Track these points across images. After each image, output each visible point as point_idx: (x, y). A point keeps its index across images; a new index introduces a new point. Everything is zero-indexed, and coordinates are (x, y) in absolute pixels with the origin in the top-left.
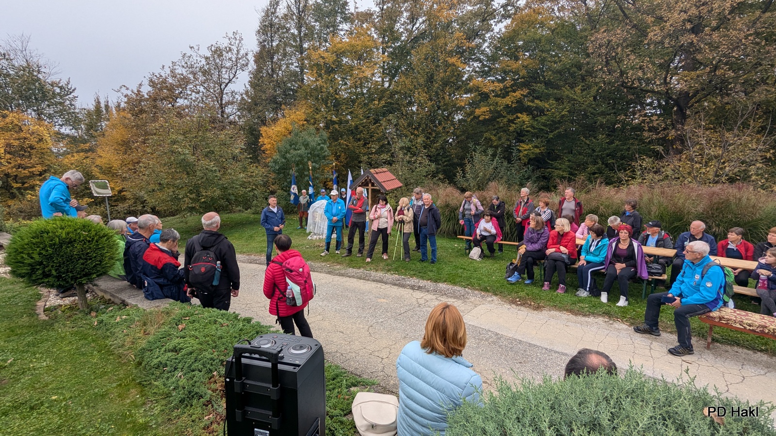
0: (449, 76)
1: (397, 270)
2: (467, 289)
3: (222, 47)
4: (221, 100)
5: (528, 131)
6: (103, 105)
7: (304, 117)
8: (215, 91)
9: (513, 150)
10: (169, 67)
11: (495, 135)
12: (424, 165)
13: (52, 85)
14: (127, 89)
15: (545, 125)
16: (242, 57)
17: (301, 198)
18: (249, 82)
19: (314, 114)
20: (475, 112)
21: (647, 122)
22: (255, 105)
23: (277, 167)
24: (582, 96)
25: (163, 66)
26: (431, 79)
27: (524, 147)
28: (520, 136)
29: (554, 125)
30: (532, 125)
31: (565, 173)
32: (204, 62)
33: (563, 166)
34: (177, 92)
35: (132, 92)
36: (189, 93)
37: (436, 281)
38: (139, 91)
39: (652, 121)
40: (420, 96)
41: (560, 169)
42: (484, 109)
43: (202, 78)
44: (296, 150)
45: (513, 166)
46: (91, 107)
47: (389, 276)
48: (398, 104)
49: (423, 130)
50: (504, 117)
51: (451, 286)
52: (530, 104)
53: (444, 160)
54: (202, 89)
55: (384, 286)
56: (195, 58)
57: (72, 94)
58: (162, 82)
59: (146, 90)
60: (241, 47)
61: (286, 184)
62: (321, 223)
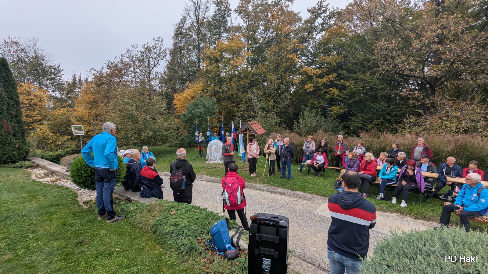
0: (289, 65)
1: (268, 183)
2: (313, 195)
3: (151, 45)
4: (149, 77)
5: (337, 99)
6: (77, 79)
7: (201, 89)
8: (146, 72)
9: (328, 110)
10: (119, 58)
11: (316, 101)
12: (274, 118)
13: (50, 68)
14: (95, 70)
15: (347, 95)
16: (163, 52)
18: (166, 66)
19: (207, 87)
20: (304, 87)
21: (412, 95)
22: (170, 80)
23: (186, 119)
24: (370, 78)
25: (116, 57)
26: (277, 67)
27: (334, 108)
28: (332, 102)
29: (352, 95)
30: (339, 95)
31: (359, 124)
32: (140, 54)
33: (358, 120)
34: (123, 72)
35: (97, 72)
36: (131, 73)
37: (293, 190)
38: (101, 72)
39: (415, 94)
40: (271, 77)
41: (356, 122)
42: (310, 85)
43: (138, 64)
44: (198, 109)
45: (327, 120)
46: (70, 80)
47: (263, 186)
48: (257, 81)
49: (273, 97)
50: (322, 90)
51: (303, 193)
52: (338, 82)
53: (285, 115)
54: (138, 70)
55: (263, 193)
56: (135, 52)
57: (61, 73)
58: (115, 66)
59: (106, 71)
60: (162, 46)
61: (191, 129)
62: (215, 153)
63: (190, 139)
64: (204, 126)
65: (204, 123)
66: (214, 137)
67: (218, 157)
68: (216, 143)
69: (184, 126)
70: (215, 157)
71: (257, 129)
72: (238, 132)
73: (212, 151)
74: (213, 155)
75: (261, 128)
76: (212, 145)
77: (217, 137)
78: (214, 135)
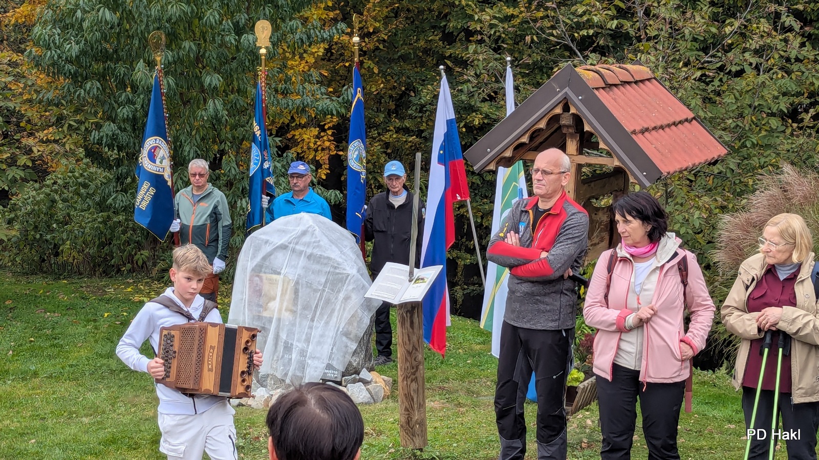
17: (183, 199)
23: (73, 49)
61: (109, 128)
62: (294, 325)
63: (102, 206)
64: (215, 106)
65: (212, 79)
66: (288, 196)
67: (318, 355)
68: (308, 244)
69: (57, 105)
70: (294, 356)
71: (647, 130)
72: (491, 152)
73: (269, 304)
74: (277, 338)
75: (686, 120)
76: (269, 255)
77: (315, 196)
78: (295, 181)
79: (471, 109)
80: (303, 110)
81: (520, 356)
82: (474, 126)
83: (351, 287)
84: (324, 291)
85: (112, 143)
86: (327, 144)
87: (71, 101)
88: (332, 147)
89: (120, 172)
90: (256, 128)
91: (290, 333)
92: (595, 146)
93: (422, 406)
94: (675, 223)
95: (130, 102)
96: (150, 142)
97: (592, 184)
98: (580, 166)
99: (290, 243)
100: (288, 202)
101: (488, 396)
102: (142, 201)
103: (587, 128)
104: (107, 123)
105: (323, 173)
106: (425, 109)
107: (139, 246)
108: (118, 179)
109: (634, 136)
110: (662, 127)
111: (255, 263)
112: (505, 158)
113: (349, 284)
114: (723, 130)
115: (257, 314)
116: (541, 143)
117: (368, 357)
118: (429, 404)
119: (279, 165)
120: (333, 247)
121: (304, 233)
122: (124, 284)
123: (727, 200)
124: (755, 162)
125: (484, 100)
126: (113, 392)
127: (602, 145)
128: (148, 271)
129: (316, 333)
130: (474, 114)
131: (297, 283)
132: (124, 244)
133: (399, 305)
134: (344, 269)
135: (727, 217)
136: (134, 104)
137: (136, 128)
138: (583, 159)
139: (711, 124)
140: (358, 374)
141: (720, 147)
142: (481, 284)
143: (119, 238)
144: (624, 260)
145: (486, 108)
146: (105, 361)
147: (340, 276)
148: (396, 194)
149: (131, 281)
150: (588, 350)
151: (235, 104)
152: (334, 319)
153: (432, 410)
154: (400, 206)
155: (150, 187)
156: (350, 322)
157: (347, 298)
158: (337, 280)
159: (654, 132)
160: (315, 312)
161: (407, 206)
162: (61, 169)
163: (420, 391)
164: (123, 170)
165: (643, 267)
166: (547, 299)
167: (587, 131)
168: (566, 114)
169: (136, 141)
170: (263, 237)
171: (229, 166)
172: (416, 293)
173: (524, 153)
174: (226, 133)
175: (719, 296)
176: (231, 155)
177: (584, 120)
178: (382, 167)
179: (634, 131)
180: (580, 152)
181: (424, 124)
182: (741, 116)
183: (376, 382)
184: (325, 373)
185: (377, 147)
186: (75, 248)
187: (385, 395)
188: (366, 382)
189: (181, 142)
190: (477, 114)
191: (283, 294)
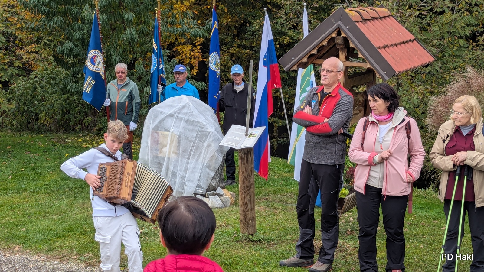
61: (68, 45)
62: (177, 161)
65: (129, 16)
66: (174, 85)
67: (192, 179)
68: (186, 114)
69: (37, 31)
70: (177, 180)
71: (387, 46)
72: (294, 59)
73: (163, 149)
74: (168, 169)
75: (410, 40)
76: (163, 120)
77: (190, 85)
78: (178, 76)
79: (283, 34)
80: (183, 34)
81: (312, 180)
82: (284, 44)
83: (211, 139)
84: (195, 141)
85: (70, 53)
86: (197, 54)
87: (45, 28)
88: (200, 56)
89: (74, 70)
90: (155, 45)
91: (175, 166)
92: (356, 56)
93: (253, 209)
94: (403, 102)
95: (80, 29)
96: (92, 53)
97: (354, 79)
98: (347, 68)
99: (175, 113)
100: (174, 88)
101: (293, 203)
102: (87, 88)
103: (351, 45)
104: (67, 42)
105: (195, 72)
106: (255, 34)
107: (86, 115)
108: (73, 75)
109: (379, 50)
110: (396, 45)
111: (154, 125)
112: (302, 63)
113: (210, 138)
114: (432, 47)
115: (156, 155)
116: (324, 54)
117: (221, 181)
118: (257, 208)
119: (168, 67)
120: (201, 115)
121: (184, 107)
122: (77, 137)
123: (434, 88)
124: (450, 65)
125: (290, 29)
126: (71, 201)
127: (360, 56)
128: (91, 129)
129: (190, 166)
130: (284, 37)
131: (179, 137)
132: (76, 113)
133: (240, 150)
134: (207, 129)
135: (433, 98)
136: (83, 30)
137: (84, 44)
138: (349, 64)
139: (424, 43)
140: (216, 191)
141: (430, 56)
142: (288, 138)
143: (74, 110)
144: (373, 123)
145: (291, 33)
146: (66, 182)
147: (205, 133)
148: (238, 84)
149: (81, 135)
150: (351, 176)
151: (143, 30)
152: (201, 158)
153: (259, 212)
154: (240, 92)
155: (92, 79)
156: (211, 160)
157: (209, 146)
158: (203, 135)
159: (391, 48)
160: (190, 154)
161: (244, 92)
162: (39, 69)
163: (252, 200)
164: (76, 69)
165: (384, 128)
166: (328, 146)
167: (351, 47)
168: (339, 37)
169: (84, 52)
170: (159, 109)
171: (139, 67)
172: (250, 142)
173: (314, 60)
174: (137, 48)
175: (428, 145)
176: (140, 61)
177: (349, 40)
178: (229, 68)
179: (380, 47)
180: (347, 59)
181: (255, 43)
182: (443, 38)
183: (226, 196)
184: (196, 190)
185: (226, 56)
186: (48, 115)
187: (231, 203)
188: (220, 195)
189: (111, 53)
190: (286, 37)
191: (171, 143)
